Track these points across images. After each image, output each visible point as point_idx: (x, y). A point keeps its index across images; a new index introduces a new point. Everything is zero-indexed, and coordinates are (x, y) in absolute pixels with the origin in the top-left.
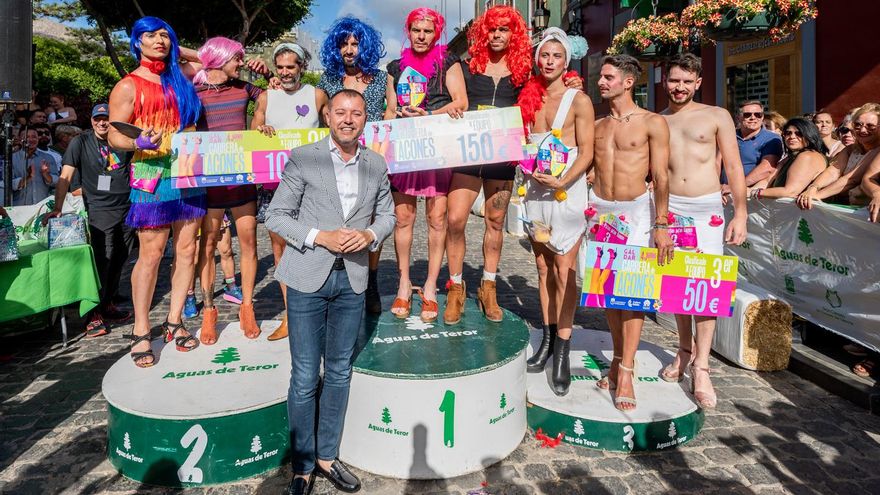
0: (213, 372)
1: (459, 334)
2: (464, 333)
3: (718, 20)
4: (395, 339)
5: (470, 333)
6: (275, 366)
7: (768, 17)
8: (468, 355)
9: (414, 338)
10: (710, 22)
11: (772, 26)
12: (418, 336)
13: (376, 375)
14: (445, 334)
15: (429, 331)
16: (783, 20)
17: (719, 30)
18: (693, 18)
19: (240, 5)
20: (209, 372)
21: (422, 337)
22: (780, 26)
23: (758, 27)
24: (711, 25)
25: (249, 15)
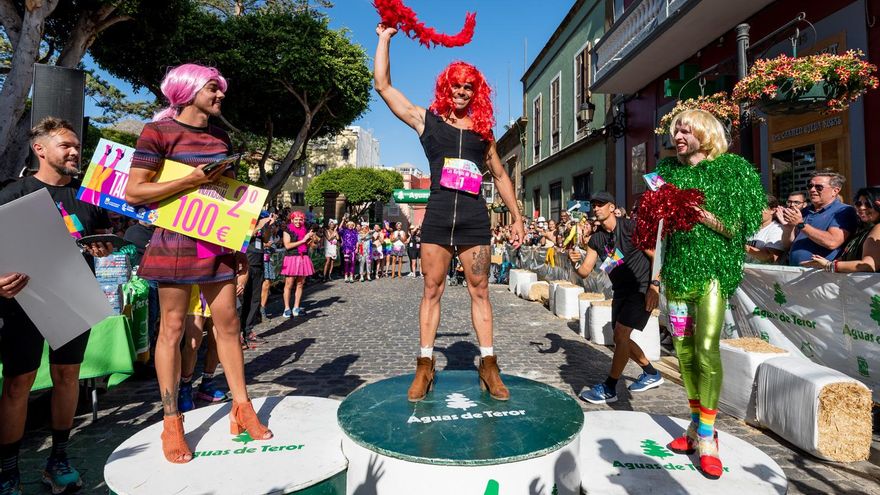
0: (231, 453)
1: (505, 413)
2: (511, 413)
3: (773, 93)
4: (433, 418)
5: (517, 413)
6: (300, 447)
7: (826, 89)
8: (514, 438)
9: (455, 417)
10: (764, 94)
11: (830, 97)
12: (459, 416)
13: (408, 460)
14: (489, 414)
15: (471, 410)
16: (842, 90)
17: (775, 102)
18: (747, 91)
19: (303, 99)
20: (227, 452)
21: (463, 416)
22: (838, 98)
23: (816, 98)
24: (766, 96)
25: (312, 109)
